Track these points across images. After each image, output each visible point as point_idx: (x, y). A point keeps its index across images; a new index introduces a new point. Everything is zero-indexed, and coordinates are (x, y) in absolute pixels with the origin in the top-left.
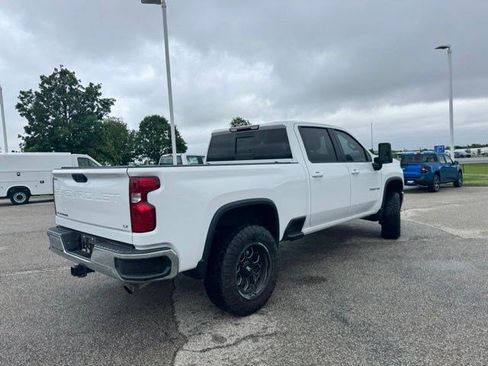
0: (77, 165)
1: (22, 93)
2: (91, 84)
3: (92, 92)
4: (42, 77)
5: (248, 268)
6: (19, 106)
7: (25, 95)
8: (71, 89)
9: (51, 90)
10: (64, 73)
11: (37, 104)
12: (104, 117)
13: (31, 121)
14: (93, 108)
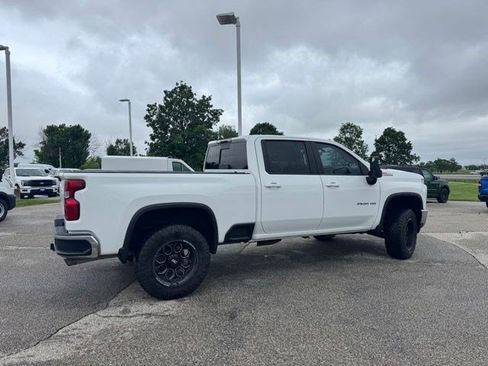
0: (172, 170)
1: (148, 106)
2: (204, 97)
3: (205, 103)
4: (165, 92)
5: (174, 261)
6: (147, 117)
7: (151, 107)
8: (188, 101)
9: (172, 102)
10: (183, 87)
11: (160, 116)
12: (213, 126)
13: (155, 129)
14: (204, 118)
